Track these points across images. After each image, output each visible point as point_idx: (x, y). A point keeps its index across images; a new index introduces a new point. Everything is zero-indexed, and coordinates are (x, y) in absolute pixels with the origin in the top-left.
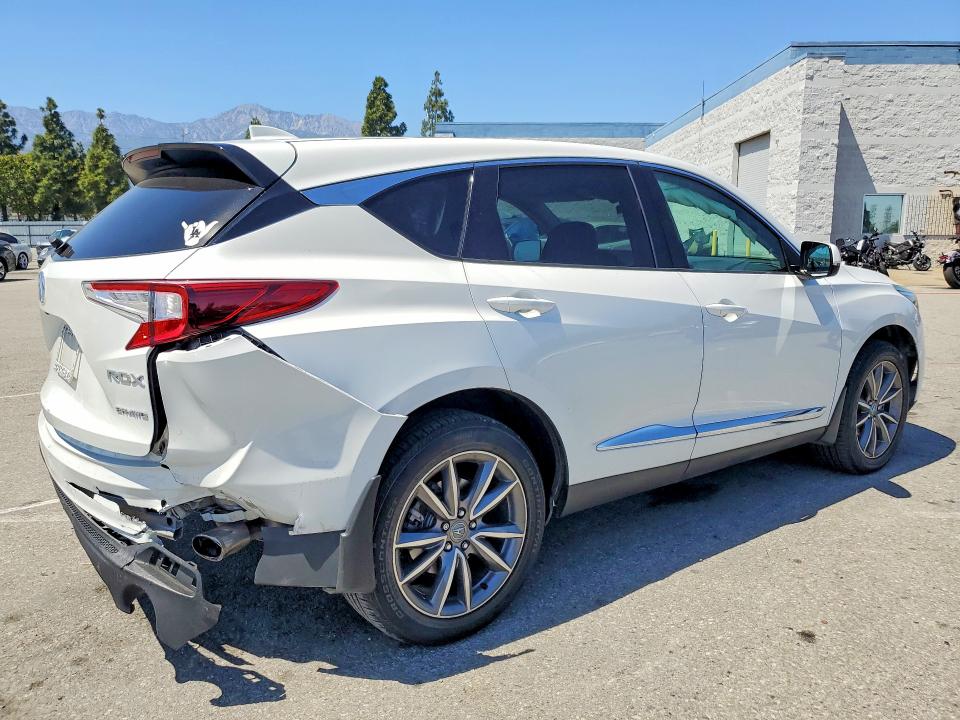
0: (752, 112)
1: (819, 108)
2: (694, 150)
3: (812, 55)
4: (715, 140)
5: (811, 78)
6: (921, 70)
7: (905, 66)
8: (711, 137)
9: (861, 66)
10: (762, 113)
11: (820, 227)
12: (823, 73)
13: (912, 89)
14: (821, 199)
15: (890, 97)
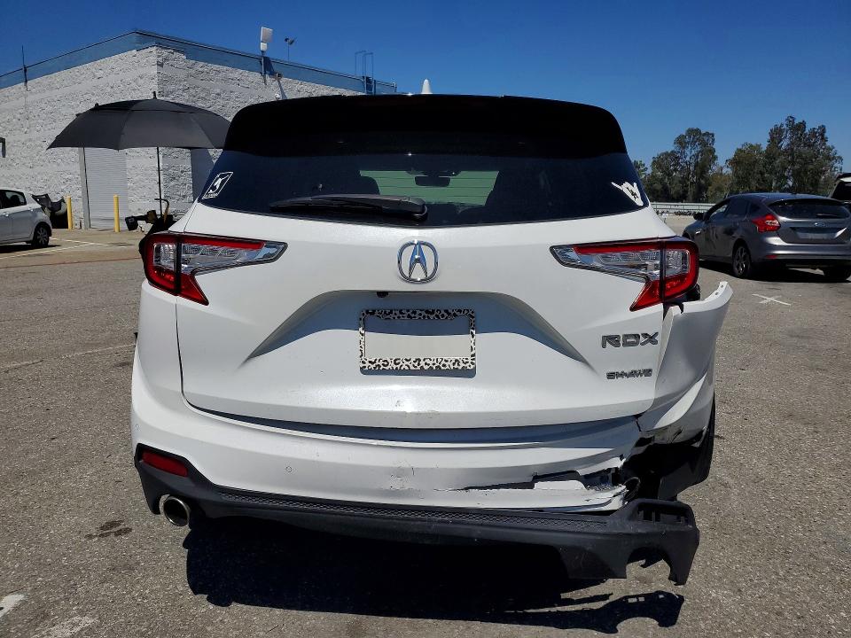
0: (96, 87)
1: (171, 92)
2: (18, 116)
3: (159, 45)
4: (49, 108)
5: (161, 65)
6: (237, 73)
7: (225, 68)
8: (43, 105)
9: (194, 62)
10: (109, 89)
11: (184, 196)
12: (170, 62)
13: (233, 87)
14: (182, 172)
15: (218, 91)
